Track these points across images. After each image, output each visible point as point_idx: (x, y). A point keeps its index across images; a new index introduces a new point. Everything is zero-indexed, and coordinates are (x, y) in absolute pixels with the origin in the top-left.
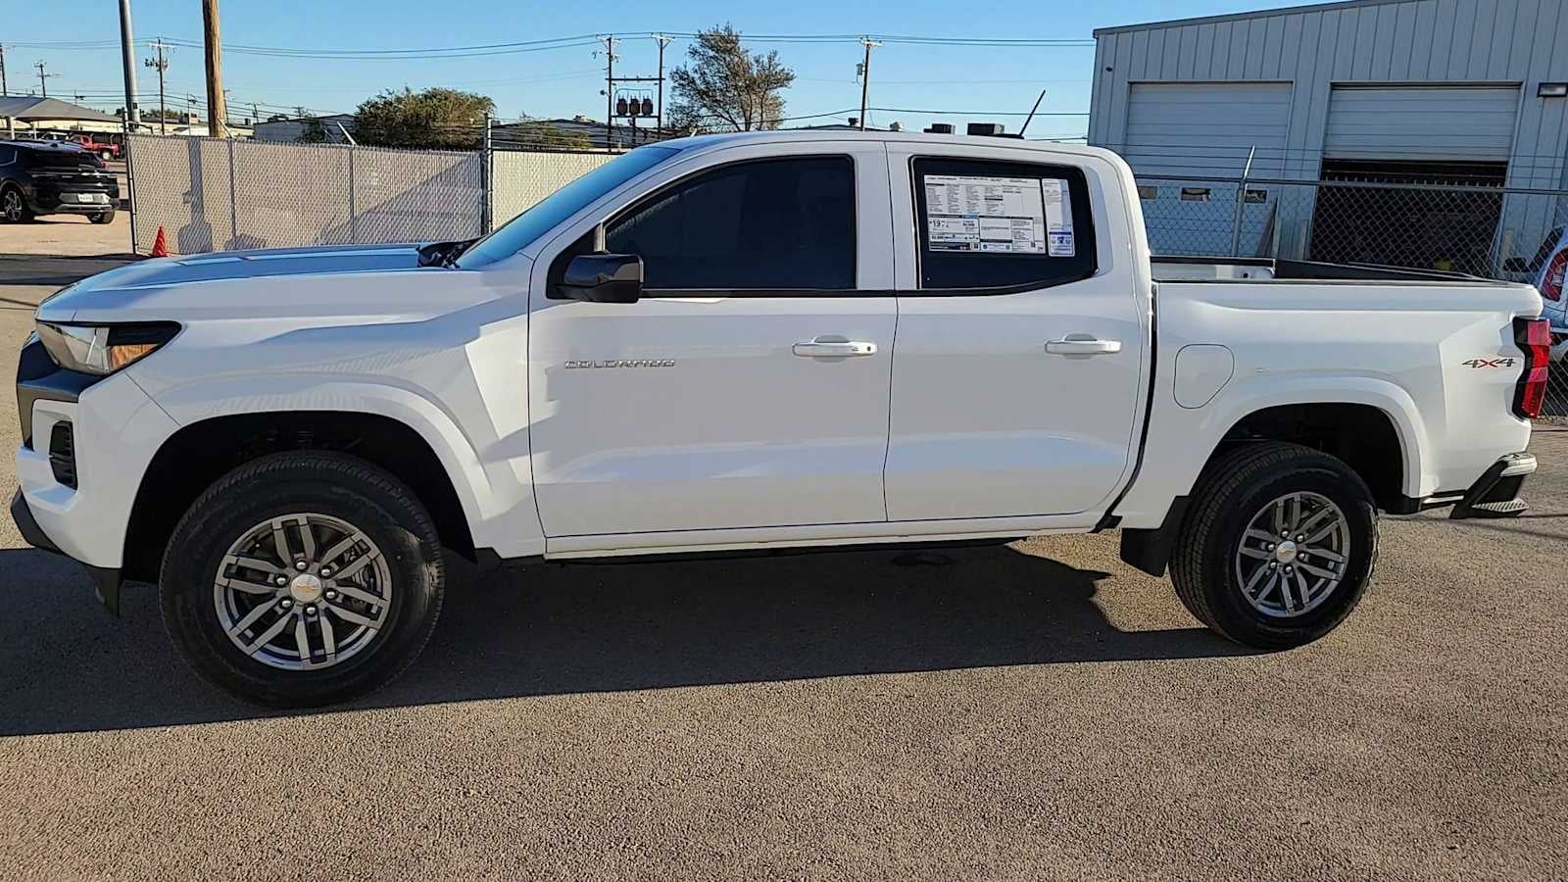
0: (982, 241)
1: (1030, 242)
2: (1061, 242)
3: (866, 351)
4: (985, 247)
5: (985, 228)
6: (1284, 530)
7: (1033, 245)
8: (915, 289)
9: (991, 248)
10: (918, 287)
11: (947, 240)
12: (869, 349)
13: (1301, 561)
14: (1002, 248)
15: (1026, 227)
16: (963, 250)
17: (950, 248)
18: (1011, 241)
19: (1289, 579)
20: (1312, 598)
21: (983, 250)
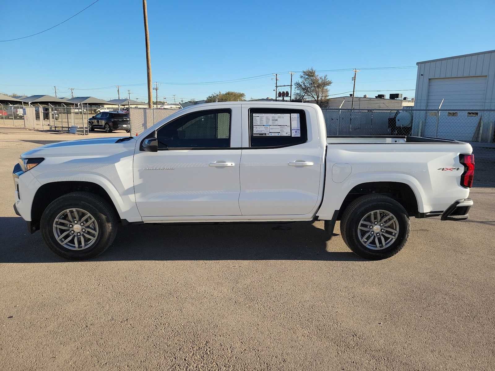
0: (270, 132)
1: (286, 132)
2: (296, 132)
3: (231, 165)
4: (271, 134)
5: (271, 129)
6: (375, 222)
7: (287, 133)
8: (248, 147)
9: (273, 135)
10: (249, 146)
11: (259, 133)
12: (232, 164)
13: (382, 232)
14: (277, 135)
15: (284, 128)
16: (264, 135)
17: (260, 135)
18: (279, 133)
19: (378, 238)
20: (386, 244)
21: (270, 135)
